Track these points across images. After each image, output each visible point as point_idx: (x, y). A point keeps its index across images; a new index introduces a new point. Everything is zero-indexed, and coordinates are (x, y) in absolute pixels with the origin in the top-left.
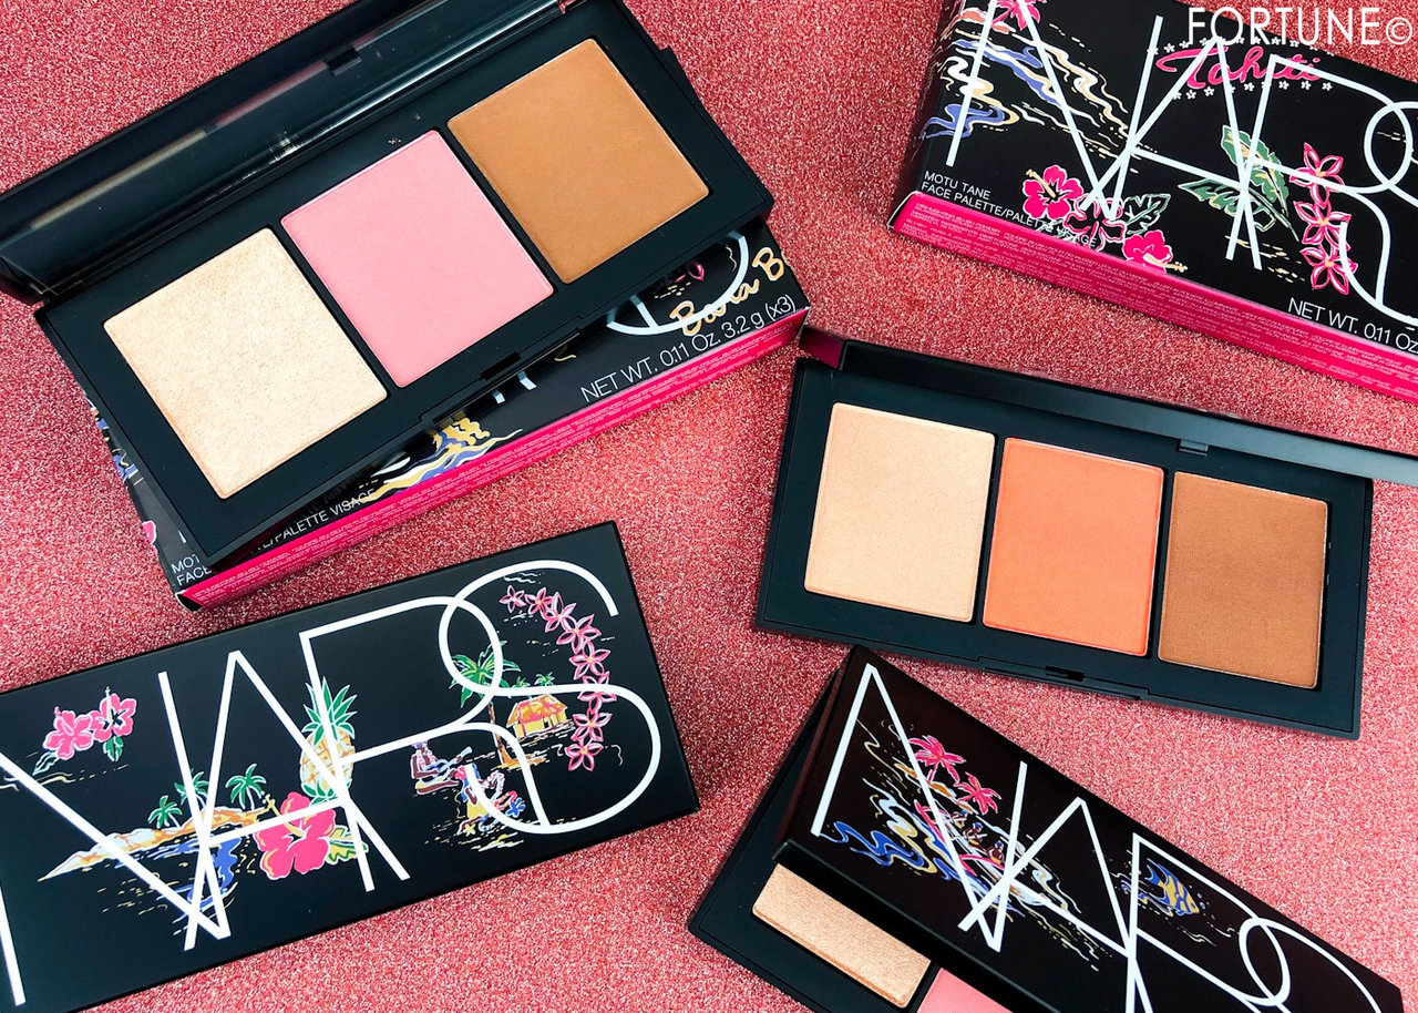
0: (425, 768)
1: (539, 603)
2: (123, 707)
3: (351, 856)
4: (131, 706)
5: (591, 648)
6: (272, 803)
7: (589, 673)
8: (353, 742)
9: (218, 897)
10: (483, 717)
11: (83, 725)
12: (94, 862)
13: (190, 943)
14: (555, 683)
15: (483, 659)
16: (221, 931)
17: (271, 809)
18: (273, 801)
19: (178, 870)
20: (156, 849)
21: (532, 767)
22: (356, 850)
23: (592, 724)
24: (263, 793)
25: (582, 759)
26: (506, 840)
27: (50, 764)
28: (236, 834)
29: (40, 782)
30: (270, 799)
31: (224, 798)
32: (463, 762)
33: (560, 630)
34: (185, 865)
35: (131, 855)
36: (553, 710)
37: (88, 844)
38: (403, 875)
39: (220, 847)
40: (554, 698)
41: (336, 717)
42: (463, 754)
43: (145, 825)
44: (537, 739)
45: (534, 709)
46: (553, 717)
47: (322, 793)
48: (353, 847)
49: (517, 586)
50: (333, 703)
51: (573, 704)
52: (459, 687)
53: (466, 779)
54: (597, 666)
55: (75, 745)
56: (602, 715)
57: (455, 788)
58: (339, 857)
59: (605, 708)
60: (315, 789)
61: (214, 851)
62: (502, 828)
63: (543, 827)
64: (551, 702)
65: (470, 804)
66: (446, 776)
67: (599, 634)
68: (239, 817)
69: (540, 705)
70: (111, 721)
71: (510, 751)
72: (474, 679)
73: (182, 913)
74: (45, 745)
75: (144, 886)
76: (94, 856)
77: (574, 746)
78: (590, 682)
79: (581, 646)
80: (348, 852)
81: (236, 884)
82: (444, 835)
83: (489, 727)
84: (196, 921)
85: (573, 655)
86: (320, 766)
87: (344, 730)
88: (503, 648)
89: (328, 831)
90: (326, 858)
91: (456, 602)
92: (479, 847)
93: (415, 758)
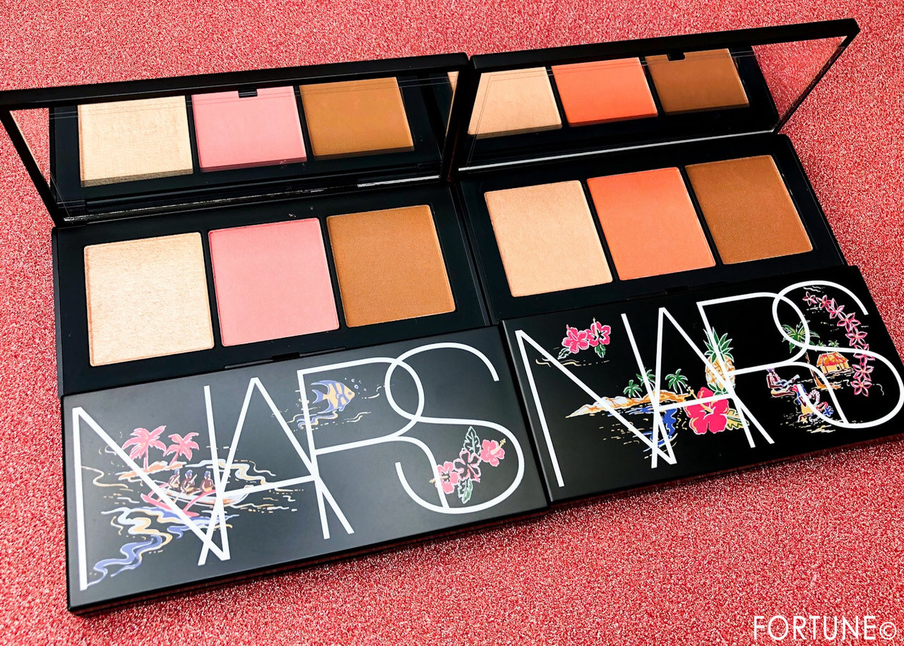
0: (775, 383)
1: (824, 302)
2: (604, 329)
3: (740, 427)
4: (607, 330)
5: (857, 330)
7: (857, 343)
8: (733, 364)
9: (667, 441)
11: (582, 336)
12: (596, 411)
13: (654, 465)
14: (840, 346)
15: (798, 329)
16: (671, 460)
17: (692, 395)
18: (693, 391)
19: (644, 422)
20: (629, 409)
21: (834, 390)
22: (743, 423)
23: (864, 371)
24: (686, 385)
25: (861, 390)
26: (826, 429)
27: (566, 355)
28: (674, 406)
29: (562, 363)
30: (691, 389)
31: (664, 385)
32: (796, 382)
33: (838, 318)
34: (647, 420)
35: (616, 410)
36: (841, 361)
37: (592, 401)
38: (771, 441)
39: (666, 412)
40: (840, 355)
41: (722, 349)
42: (795, 378)
43: (623, 395)
44: (834, 375)
45: (831, 359)
46: (841, 365)
47: (719, 389)
48: (740, 422)
49: (811, 293)
50: (719, 342)
51: (851, 359)
52: (787, 342)
53: (798, 392)
54: (861, 340)
55: (579, 346)
56: (868, 367)
57: (793, 396)
58: (733, 426)
59: (869, 363)
60: (716, 387)
61: (662, 414)
62: (823, 421)
63: (844, 423)
64: (839, 357)
65: (802, 406)
66: (787, 388)
67: (859, 323)
68: (675, 397)
69: (833, 357)
70: (598, 336)
71: (820, 379)
72: (795, 338)
73: (649, 447)
74: (563, 344)
75: (626, 429)
76: (596, 408)
77: (855, 382)
78: (859, 348)
79: (851, 329)
80: (738, 424)
81: (677, 434)
82: (791, 421)
83: (807, 365)
84: (656, 452)
85: (847, 333)
86: (717, 375)
87: (728, 357)
88: (809, 324)
89: (725, 411)
90: (726, 426)
91: (779, 297)
92: (811, 430)
93: (769, 377)
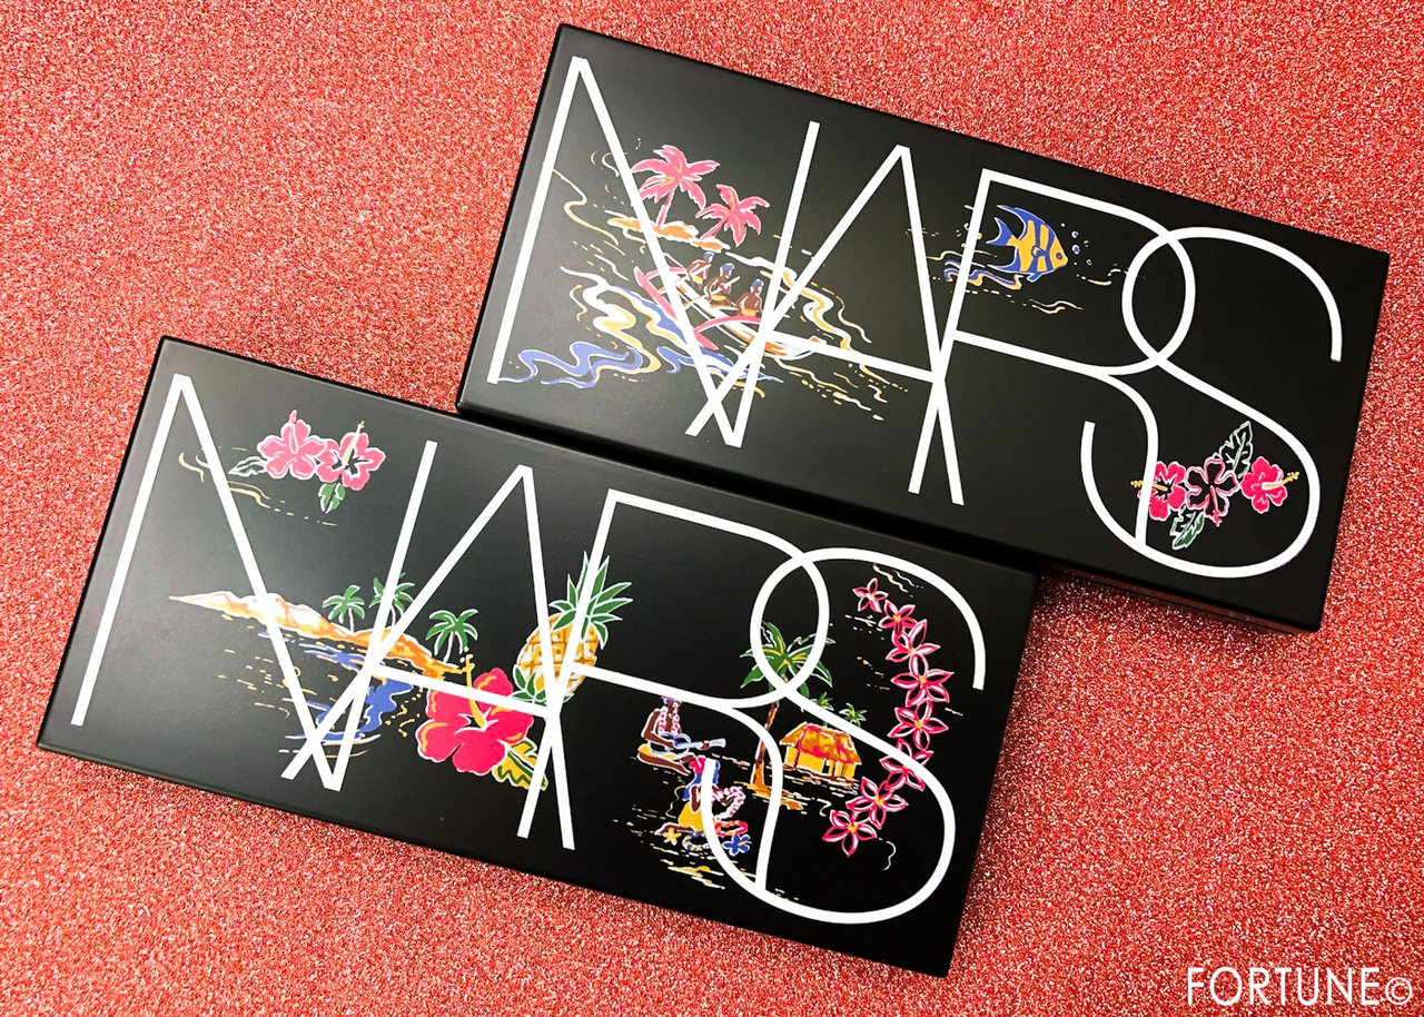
0: (662, 732)
1: (898, 619)
2: (369, 455)
3: (522, 784)
4: (375, 459)
5: (928, 711)
6: (470, 667)
7: (910, 739)
8: (598, 652)
9: (349, 739)
10: (759, 714)
11: (313, 449)
12: (238, 614)
13: (290, 773)
14: (864, 726)
15: (796, 647)
16: (333, 781)
17: (465, 674)
18: (473, 665)
19: (326, 682)
20: (313, 641)
21: (783, 808)
22: (533, 780)
23: (879, 801)
24: (467, 649)
25: (843, 836)
26: (706, 876)
27: (252, 472)
28: (411, 679)
29: (230, 485)
30: (471, 661)
31: (420, 628)
32: (709, 753)
33: (905, 666)
34: (335, 679)
35: (282, 631)
36: (843, 756)
37: (245, 590)
38: (568, 842)
39: (384, 683)
40: (852, 743)
41: (596, 611)
42: (712, 743)
43: (318, 608)
44: (805, 779)
45: (823, 742)
46: (839, 765)
47: (531, 690)
48: (531, 775)
49: (883, 584)
50: (601, 593)
51: (870, 763)
52: (752, 661)
54: (923, 736)
55: (291, 466)
56: (897, 798)
57: (683, 777)
58: (508, 776)
59: (905, 792)
60: (527, 681)
61: (375, 682)
62: (710, 858)
63: (757, 886)
64: (846, 746)
65: (689, 806)
66: (680, 756)
67: (946, 699)
68: (424, 660)
69: (832, 741)
70: (345, 463)
71: (768, 773)
72: (774, 664)
73: (303, 733)
74: (259, 446)
75: (279, 676)
76: (244, 606)
77: (843, 814)
78: (905, 750)
79: (918, 702)
80: (522, 777)
81: (378, 736)
82: (639, 825)
83: (761, 731)
84: (312, 748)
85: (902, 706)
87: (597, 632)
88: (827, 647)
89: (513, 738)
90: (494, 769)
91: (804, 560)
92: (671, 863)
93: (657, 714)
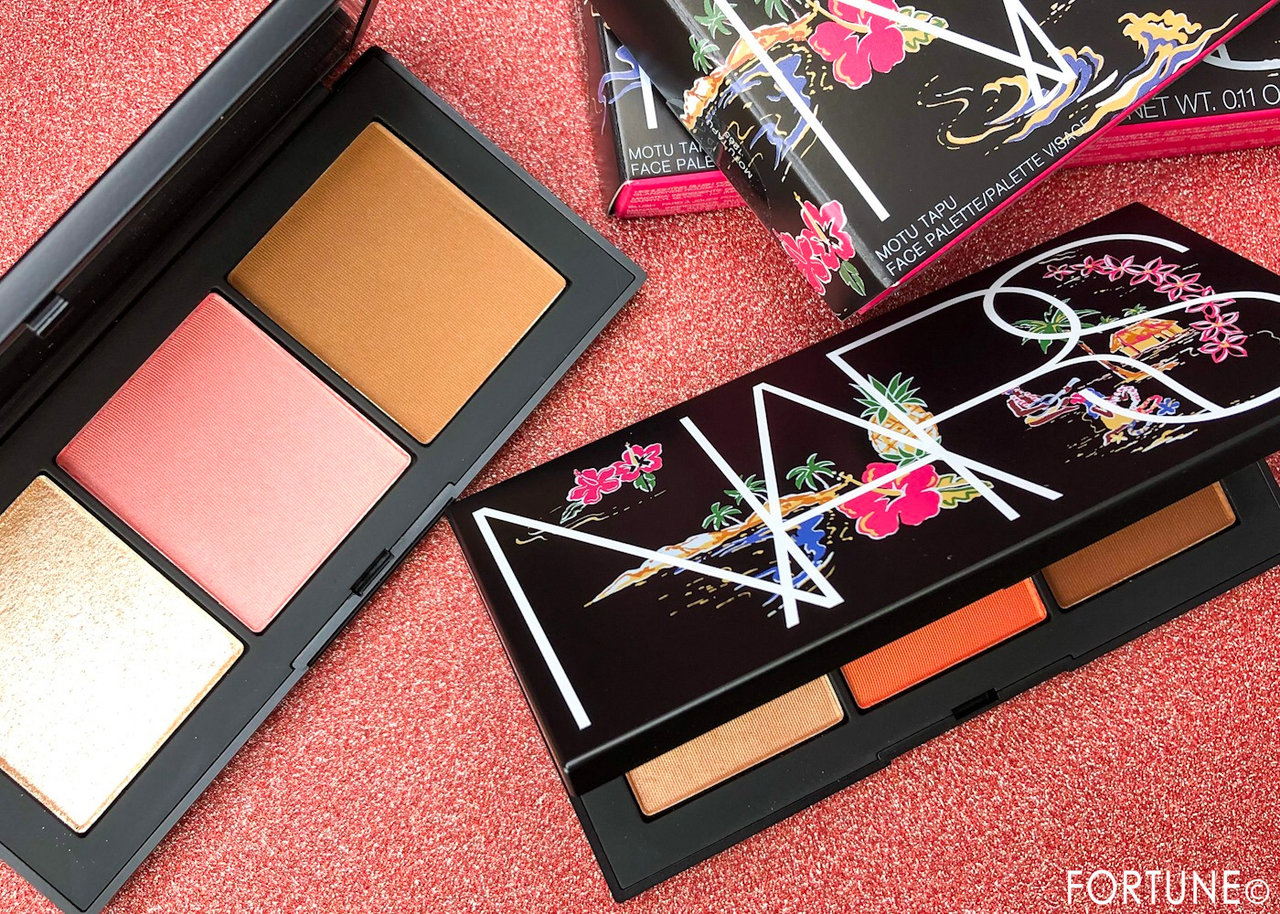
0: (1029, 406)
1: (1090, 266)
2: (649, 451)
3: (972, 496)
4: (654, 451)
5: (1175, 277)
7: (1186, 293)
8: (927, 410)
9: (813, 571)
10: (1077, 353)
11: (607, 474)
12: (648, 575)
13: (792, 620)
14: (1148, 309)
15: (1050, 318)
16: (831, 598)
17: (850, 483)
18: (850, 476)
19: (758, 557)
20: (720, 547)
21: (1166, 372)
22: (977, 489)
23: (1219, 324)
24: (835, 473)
25: (1227, 352)
26: (1174, 435)
27: (577, 512)
28: (815, 513)
29: (569, 527)
30: (845, 475)
31: (786, 487)
32: (1075, 388)
33: (1127, 276)
34: (761, 552)
35: (692, 559)
36: (1161, 328)
37: (636, 562)
38: (1053, 495)
39: (799, 528)
40: (1156, 320)
41: (896, 397)
42: (1070, 384)
43: (701, 532)
44: (1157, 352)
45: (1138, 333)
46: (1164, 332)
47: (908, 456)
48: (972, 488)
49: (1057, 264)
50: (887, 389)
51: (1183, 317)
52: (1033, 342)
53: (1087, 401)
54: (1192, 286)
55: (601, 491)
56: (1227, 315)
58: (957, 501)
59: (1226, 310)
60: (899, 454)
61: (792, 533)
62: (1161, 426)
63: (1216, 412)
64: (1154, 323)
65: (1104, 418)
67: (1177, 266)
68: (813, 498)
69: (1142, 328)
70: (637, 465)
71: (1128, 368)
72: (1049, 332)
73: (773, 595)
74: (568, 499)
75: (716, 581)
76: (647, 570)
77: (1208, 345)
78: (1192, 298)
79: (1162, 279)
80: (967, 494)
81: (832, 554)
82: (1087, 450)
83: (1090, 358)
84: (792, 598)
85: (1156, 287)
86: (894, 435)
87: (912, 404)
88: (1069, 304)
89: (931, 483)
90: (941, 505)
91: (993, 291)
92: (1141, 448)
93: (1012, 402)
